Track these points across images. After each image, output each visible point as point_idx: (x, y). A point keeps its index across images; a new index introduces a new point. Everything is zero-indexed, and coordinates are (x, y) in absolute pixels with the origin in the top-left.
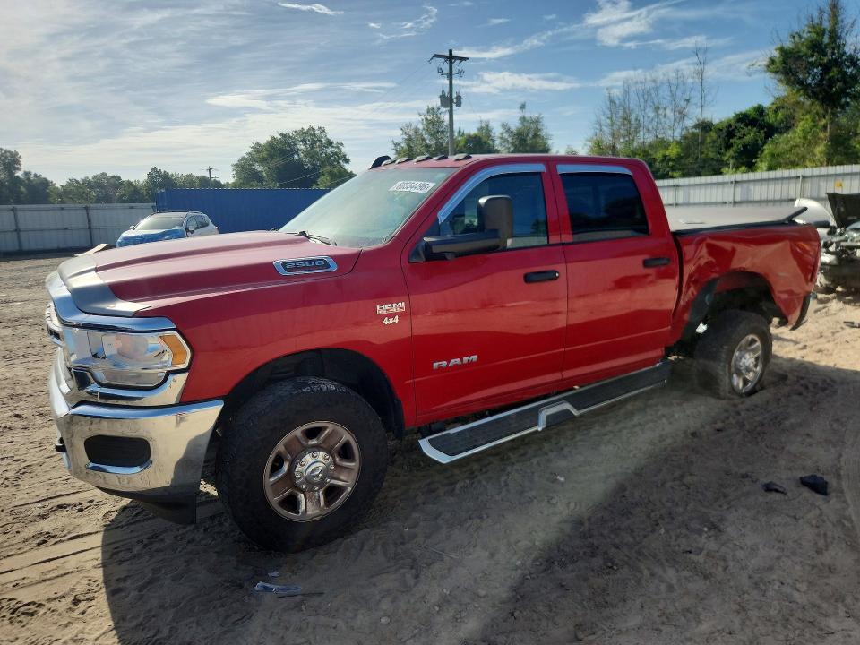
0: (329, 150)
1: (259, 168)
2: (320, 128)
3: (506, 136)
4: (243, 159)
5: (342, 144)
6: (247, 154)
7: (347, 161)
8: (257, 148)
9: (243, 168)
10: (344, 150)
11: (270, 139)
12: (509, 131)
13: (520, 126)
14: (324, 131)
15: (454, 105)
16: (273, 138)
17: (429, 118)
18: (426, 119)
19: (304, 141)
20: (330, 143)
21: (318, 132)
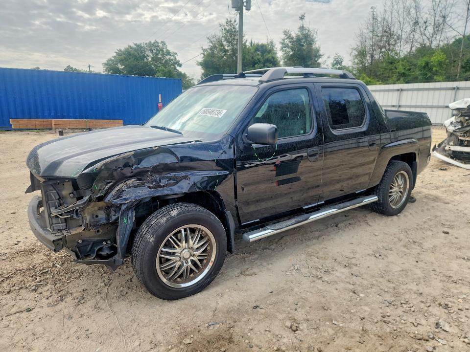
0: (168, 57)
1: (121, 67)
2: (162, 42)
3: (287, 41)
4: (110, 60)
5: (176, 54)
6: (113, 57)
7: (180, 65)
8: (119, 53)
9: (111, 66)
10: (178, 58)
11: (127, 47)
12: (290, 37)
13: (299, 34)
14: (165, 44)
15: (244, 8)
16: (131, 47)
17: (228, 28)
18: (225, 29)
19: (151, 50)
20: (168, 53)
21: (160, 45)
